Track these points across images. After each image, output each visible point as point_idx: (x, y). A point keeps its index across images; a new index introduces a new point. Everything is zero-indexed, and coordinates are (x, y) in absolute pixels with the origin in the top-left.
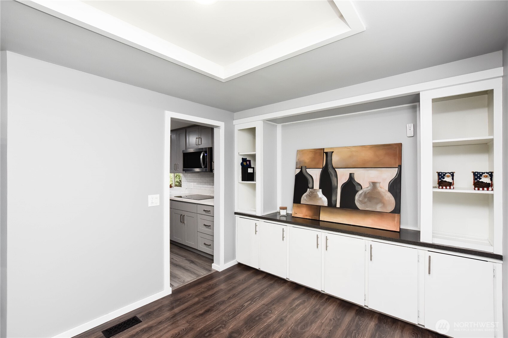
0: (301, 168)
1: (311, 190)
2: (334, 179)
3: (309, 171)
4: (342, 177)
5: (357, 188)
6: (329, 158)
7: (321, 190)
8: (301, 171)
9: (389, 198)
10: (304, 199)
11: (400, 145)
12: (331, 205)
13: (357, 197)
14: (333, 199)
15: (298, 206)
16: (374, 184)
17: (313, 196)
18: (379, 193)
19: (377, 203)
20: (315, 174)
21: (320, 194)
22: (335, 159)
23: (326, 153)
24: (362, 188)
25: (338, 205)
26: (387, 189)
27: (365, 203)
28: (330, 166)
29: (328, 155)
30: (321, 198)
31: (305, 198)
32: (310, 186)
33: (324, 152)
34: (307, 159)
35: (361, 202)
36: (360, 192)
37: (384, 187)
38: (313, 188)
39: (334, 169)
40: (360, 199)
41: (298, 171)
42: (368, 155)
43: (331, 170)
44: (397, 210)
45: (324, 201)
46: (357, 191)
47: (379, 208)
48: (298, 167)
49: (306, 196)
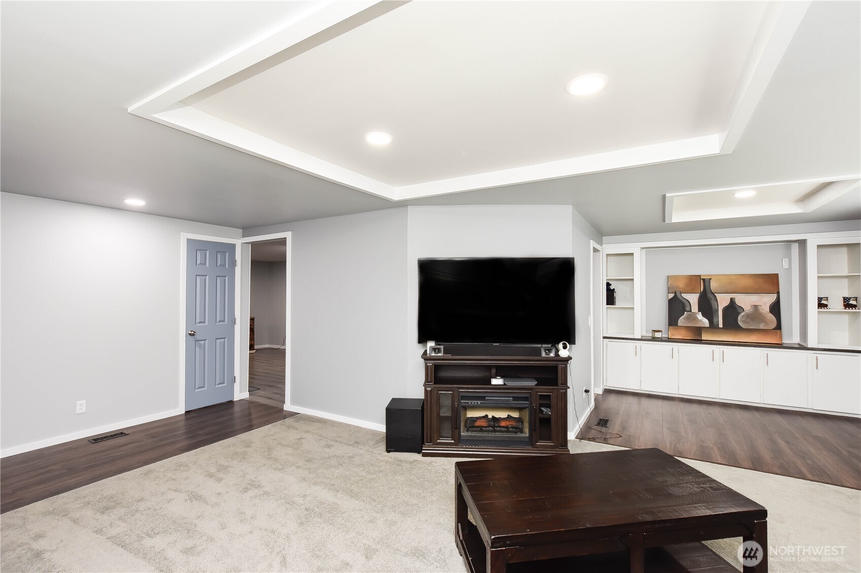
0: (675, 293)
1: (688, 313)
2: (713, 303)
3: (685, 296)
4: (723, 301)
5: (739, 310)
6: (707, 284)
7: (700, 313)
8: (675, 296)
9: (771, 318)
10: (681, 321)
11: (776, 276)
12: (713, 326)
13: (739, 318)
14: (715, 320)
15: (675, 329)
16: (756, 307)
17: (692, 317)
18: (761, 314)
19: (760, 323)
20: (693, 299)
21: (700, 316)
22: (714, 285)
23: (704, 280)
24: (744, 311)
25: (721, 325)
26: (768, 311)
27: (747, 323)
28: (708, 291)
29: (706, 282)
30: (701, 320)
31: (683, 320)
32: (688, 309)
33: (701, 279)
34: (681, 284)
35: (744, 322)
36: (742, 314)
37: (765, 309)
38: (691, 311)
39: (713, 294)
40: (744, 320)
41: (671, 296)
42: (748, 282)
43: (710, 296)
44: (779, 327)
45: (705, 322)
46: (739, 313)
47: (762, 326)
48: (671, 291)
49: (684, 319)
